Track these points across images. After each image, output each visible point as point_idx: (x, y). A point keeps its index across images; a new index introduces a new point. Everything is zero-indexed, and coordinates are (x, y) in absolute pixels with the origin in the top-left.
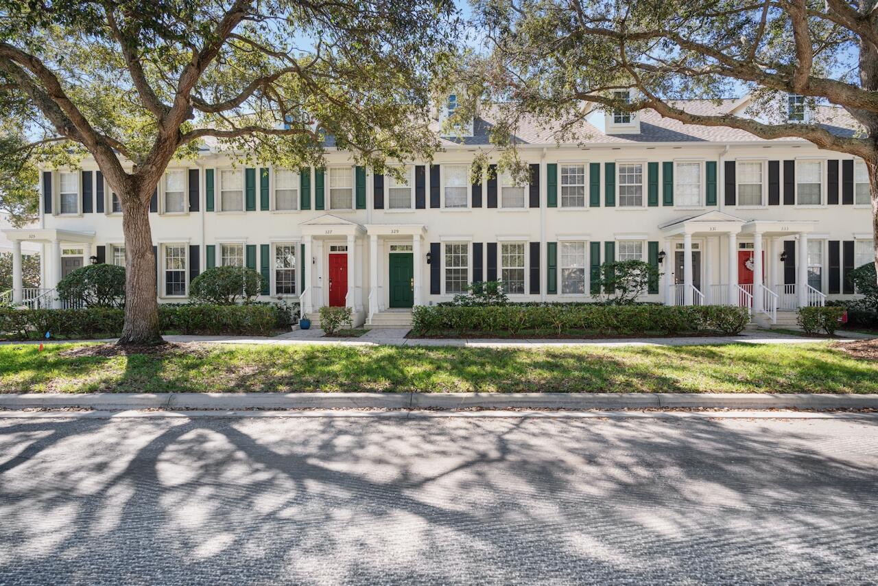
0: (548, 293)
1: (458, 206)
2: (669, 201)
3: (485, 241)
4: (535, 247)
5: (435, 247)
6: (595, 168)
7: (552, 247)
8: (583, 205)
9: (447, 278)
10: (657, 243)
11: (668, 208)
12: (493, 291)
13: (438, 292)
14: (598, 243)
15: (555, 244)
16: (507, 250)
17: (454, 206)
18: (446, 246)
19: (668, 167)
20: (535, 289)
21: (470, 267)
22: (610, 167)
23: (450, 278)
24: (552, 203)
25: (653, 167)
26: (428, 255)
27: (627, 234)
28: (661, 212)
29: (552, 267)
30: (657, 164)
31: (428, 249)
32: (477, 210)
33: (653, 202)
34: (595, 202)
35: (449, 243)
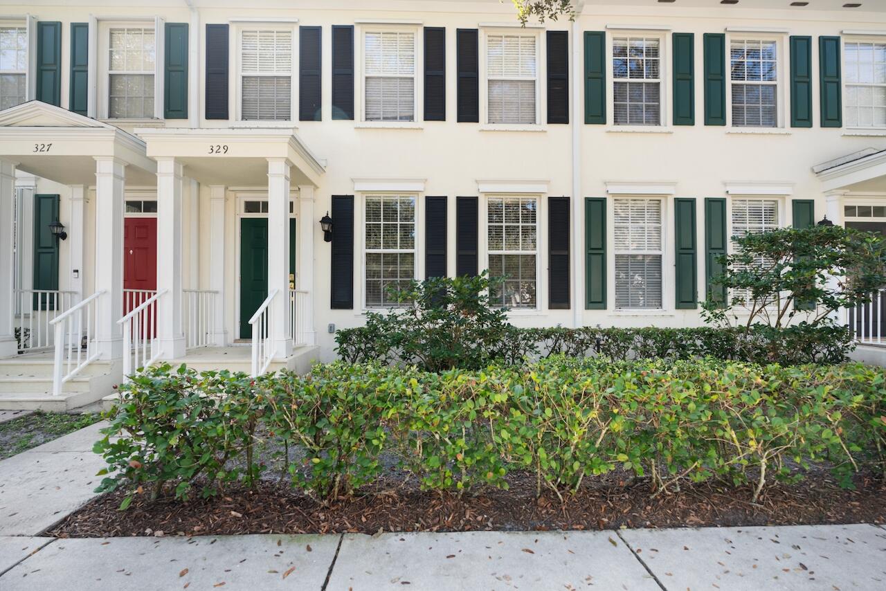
0: (587, 308)
1: (395, 118)
2: (832, 118)
3: (452, 192)
4: (559, 207)
5: (342, 205)
6: (683, 43)
7: (596, 207)
8: (657, 122)
9: (369, 274)
10: (810, 204)
11: (831, 132)
12: (470, 304)
13: (348, 305)
14: (692, 202)
15: (602, 201)
16: (499, 214)
17: (385, 119)
18: (368, 205)
19: (831, 46)
20: (560, 298)
21: (419, 250)
22: (715, 42)
23: (377, 274)
24: (595, 115)
25: (799, 45)
26: (325, 220)
27: (750, 183)
28: (818, 139)
29: (596, 251)
30: (808, 40)
31: (326, 209)
32: (435, 125)
33: (801, 118)
34: (683, 116)
35: (375, 197)
